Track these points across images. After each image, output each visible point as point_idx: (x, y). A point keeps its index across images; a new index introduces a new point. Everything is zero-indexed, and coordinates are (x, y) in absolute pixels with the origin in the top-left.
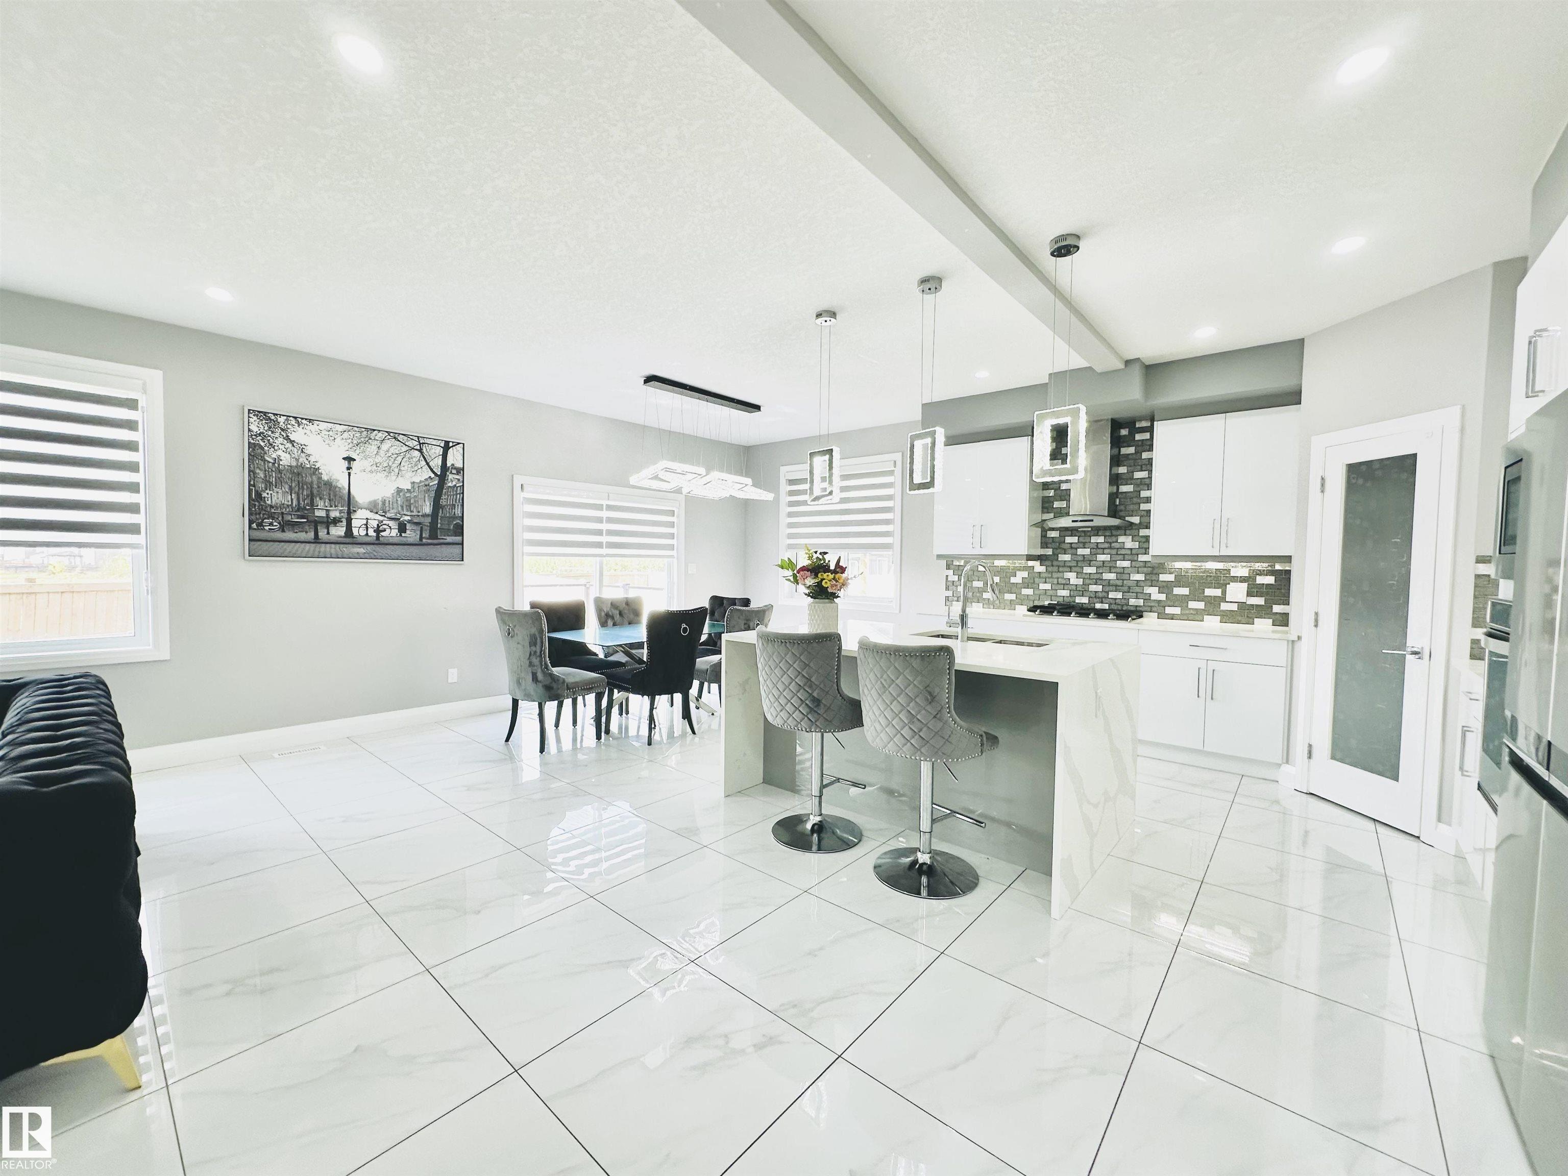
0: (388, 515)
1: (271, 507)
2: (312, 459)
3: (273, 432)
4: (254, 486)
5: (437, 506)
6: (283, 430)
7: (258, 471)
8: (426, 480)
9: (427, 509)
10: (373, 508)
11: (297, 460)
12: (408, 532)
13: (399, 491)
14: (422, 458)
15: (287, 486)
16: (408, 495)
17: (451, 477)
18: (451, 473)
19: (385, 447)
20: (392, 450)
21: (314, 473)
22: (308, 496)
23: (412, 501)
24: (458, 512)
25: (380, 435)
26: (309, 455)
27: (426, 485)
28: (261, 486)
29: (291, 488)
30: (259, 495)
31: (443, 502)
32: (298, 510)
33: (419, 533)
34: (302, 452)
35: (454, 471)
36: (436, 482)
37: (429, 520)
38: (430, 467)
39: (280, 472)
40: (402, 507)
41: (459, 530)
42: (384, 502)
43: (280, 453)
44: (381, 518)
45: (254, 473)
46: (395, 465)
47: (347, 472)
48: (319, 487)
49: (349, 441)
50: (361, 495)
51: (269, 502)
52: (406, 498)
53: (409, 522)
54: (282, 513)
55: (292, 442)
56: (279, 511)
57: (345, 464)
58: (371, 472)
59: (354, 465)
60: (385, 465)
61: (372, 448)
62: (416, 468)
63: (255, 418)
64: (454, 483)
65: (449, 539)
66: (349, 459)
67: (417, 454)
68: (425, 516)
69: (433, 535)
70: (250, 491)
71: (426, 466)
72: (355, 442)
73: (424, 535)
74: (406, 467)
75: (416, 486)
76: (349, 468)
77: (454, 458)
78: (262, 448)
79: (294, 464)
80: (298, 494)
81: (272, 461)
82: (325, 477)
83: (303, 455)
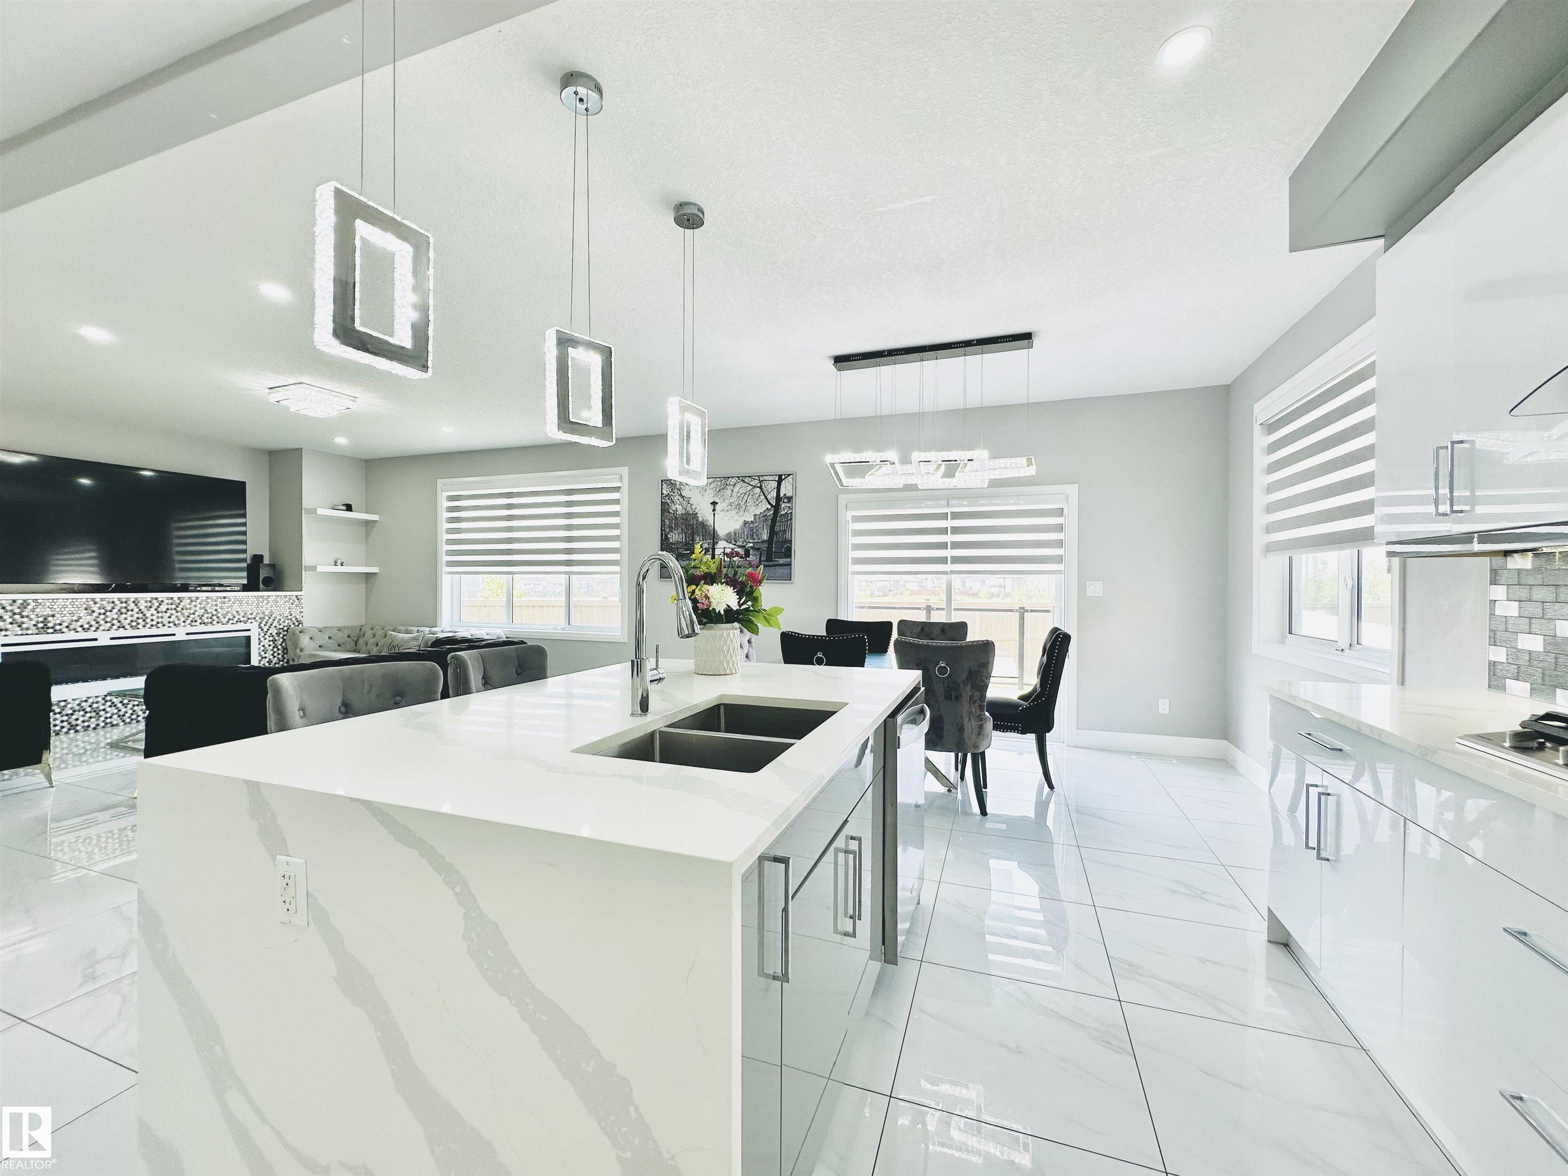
0: (738, 544)
1: (672, 544)
2: (694, 507)
3: (673, 493)
4: (664, 531)
5: (772, 533)
6: (678, 490)
7: (666, 520)
8: (765, 511)
9: (765, 537)
10: (728, 539)
11: (686, 509)
12: (751, 556)
13: (745, 523)
14: (762, 493)
15: (680, 529)
16: (751, 526)
17: (783, 505)
18: (784, 502)
19: (736, 490)
20: (741, 491)
21: (694, 518)
22: (691, 534)
23: (754, 531)
24: (788, 536)
25: (734, 480)
26: (692, 505)
27: (764, 516)
28: (667, 530)
29: (682, 530)
30: (666, 536)
31: (777, 529)
32: (685, 545)
33: (758, 556)
34: (689, 503)
35: (786, 500)
36: (772, 512)
37: (766, 545)
38: (767, 500)
39: (676, 519)
40: (747, 536)
41: (788, 553)
42: (735, 534)
43: (677, 506)
44: (733, 547)
45: (664, 521)
46: (743, 503)
47: (713, 513)
48: (697, 527)
49: (714, 489)
50: (722, 531)
51: (671, 541)
52: (750, 528)
53: (752, 548)
54: (678, 548)
55: (683, 497)
56: (676, 547)
57: (711, 507)
58: (727, 511)
59: (718, 507)
60: (737, 503)
61: (728, 492)
62: (757, 502)
63: (665, 485)
64: (786, 511)
65: (781, 561)
66: (714, 504)
67: (758, 490)
68: (763, 542)
69: (769, 559)
70: (662, 534)
71: (765, 500)
72: (718, 489)
73: (762, 559)
74: (750, 503)
75: (757, 517)
76: (714, 510)
77: (786, 489)
78: (668, 504)
79: (684, 512)
80: (686, 533)
81: (673, 512)
82: (700, 520)
83: (689, 505)
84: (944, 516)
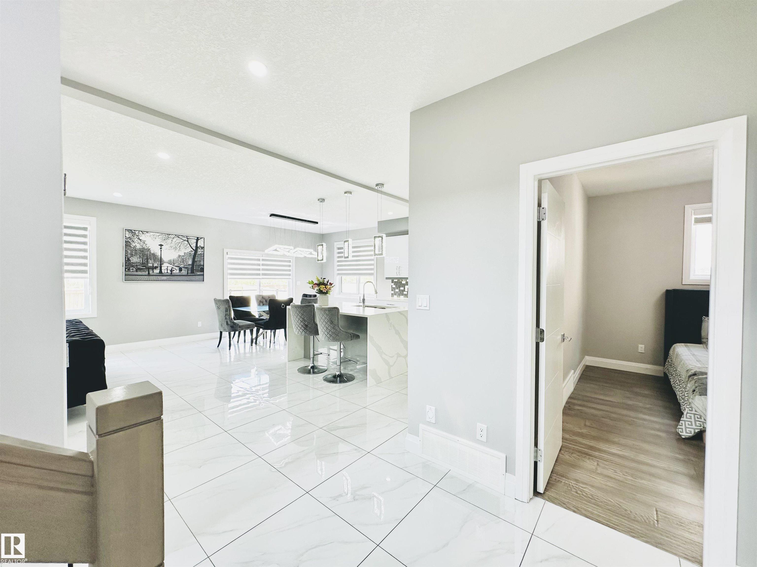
1: (133, 263)
2: (147, 246)
3: (134, 237)
4: (127, 256)
5: (194, 261)
6: (137, 236)
8: (190, 252)
9: (190, 262)
10: (170, 263)
11: (142, 246)
12: (183, 271)
13: (179, 256)
14: (188, 244)
15: (139, 256)
16: (183, 257)
17: (199, 250)
19: (174, 240)
20: (177, 241)
21: (148, 251)
22: (146, 259)
23: (184, 260)
24: (202, 263)
25: (173, 236)
26: (146, 244)
27: (190, 254)
28: (129, 256)
29: (140, 256)
30: (129, 259)
31: (196, 260)
32: (142, 264)
33: (187, 271)
34: (144, 243)
35: (200, 248)
36: (194, 252)
37: (191, 266)
38: (191, 247)
39: (136, 251)
41: (202, 270)
42: (174, 260)
43: (136, 244)
45: (127, 251)
46: (178, 247)
47: (160, 250)
48: (150, 256)
49: (161, 238)
50: (165, 258)
51: (132, 262)
52: (182, 259)
53: (183, 267)
54: (137, 265)
55: (140, 240)
56: (135, 264)
57: (159, 247)
58: (169, 249)
59: (163, 247)
60: (174, 247)
61: (169, 241)
62: (186, 248)
63: (127, 232)
64: (200, 253)
65: (198, 273)
66: (161, 245)
67: (187, 242)
68: (189, 265)
69: (192, 272)
70: (125, 258)
72: (163, 239)
73: (189, 272)
74: (182, 247)
75: (186, 254)
76: (161, 248)
77: (200, 243)
78: (130, 243)
79: (141, 248)
80: (142, 258)
81: (133, 247)
82: (152, 252)
83: (144, 244)
84: (259, 260)
